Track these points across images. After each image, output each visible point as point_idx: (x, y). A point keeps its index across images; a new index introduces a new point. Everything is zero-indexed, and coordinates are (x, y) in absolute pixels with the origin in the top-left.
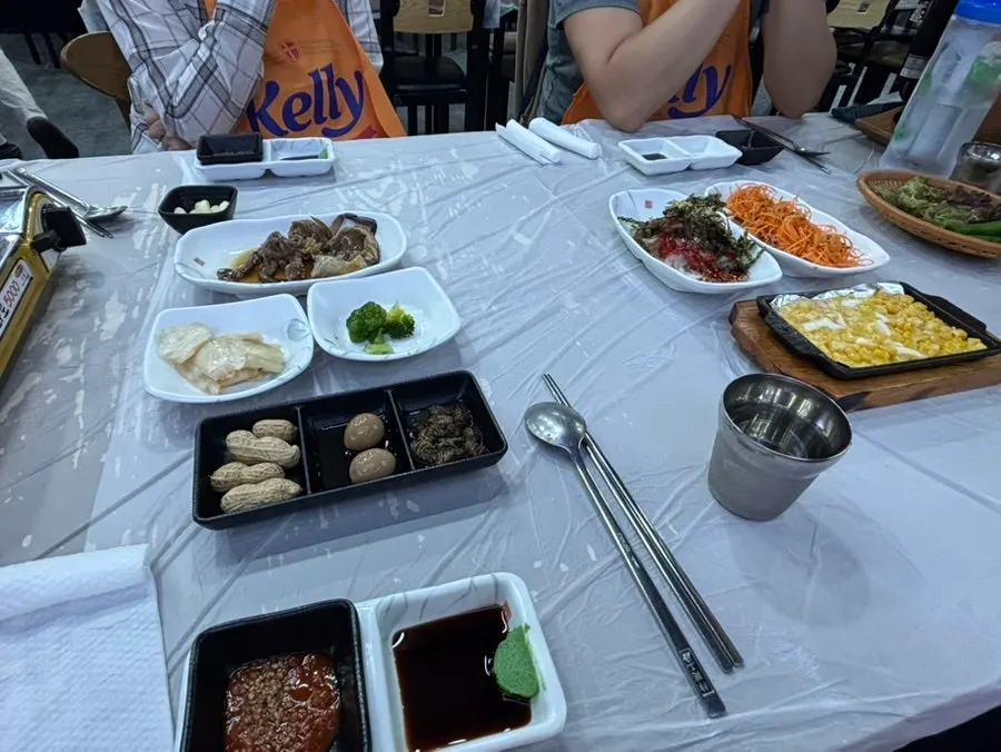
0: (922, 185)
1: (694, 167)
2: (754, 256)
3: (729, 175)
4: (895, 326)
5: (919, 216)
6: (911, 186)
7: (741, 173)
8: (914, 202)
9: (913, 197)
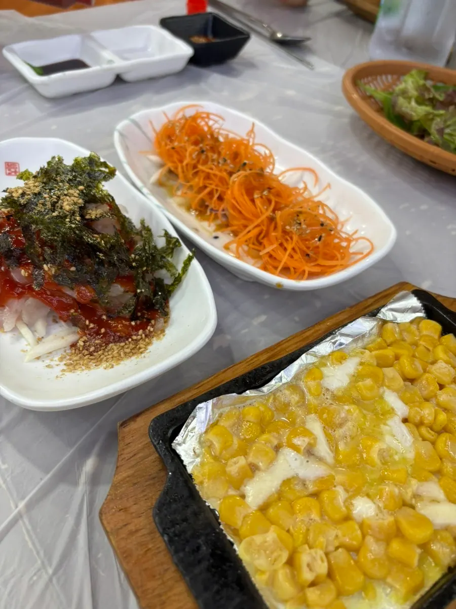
0: (422, 82)
1: (127, 77)
2: (180, 267)
3: (180, 85)
4: (419, 425)
5: (423, 134)
6: (409, 83)
7: (196, 79)
8: (416, 110)
9: (413, 103)
